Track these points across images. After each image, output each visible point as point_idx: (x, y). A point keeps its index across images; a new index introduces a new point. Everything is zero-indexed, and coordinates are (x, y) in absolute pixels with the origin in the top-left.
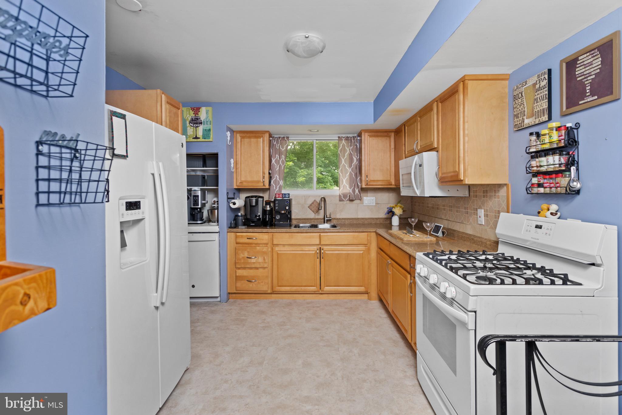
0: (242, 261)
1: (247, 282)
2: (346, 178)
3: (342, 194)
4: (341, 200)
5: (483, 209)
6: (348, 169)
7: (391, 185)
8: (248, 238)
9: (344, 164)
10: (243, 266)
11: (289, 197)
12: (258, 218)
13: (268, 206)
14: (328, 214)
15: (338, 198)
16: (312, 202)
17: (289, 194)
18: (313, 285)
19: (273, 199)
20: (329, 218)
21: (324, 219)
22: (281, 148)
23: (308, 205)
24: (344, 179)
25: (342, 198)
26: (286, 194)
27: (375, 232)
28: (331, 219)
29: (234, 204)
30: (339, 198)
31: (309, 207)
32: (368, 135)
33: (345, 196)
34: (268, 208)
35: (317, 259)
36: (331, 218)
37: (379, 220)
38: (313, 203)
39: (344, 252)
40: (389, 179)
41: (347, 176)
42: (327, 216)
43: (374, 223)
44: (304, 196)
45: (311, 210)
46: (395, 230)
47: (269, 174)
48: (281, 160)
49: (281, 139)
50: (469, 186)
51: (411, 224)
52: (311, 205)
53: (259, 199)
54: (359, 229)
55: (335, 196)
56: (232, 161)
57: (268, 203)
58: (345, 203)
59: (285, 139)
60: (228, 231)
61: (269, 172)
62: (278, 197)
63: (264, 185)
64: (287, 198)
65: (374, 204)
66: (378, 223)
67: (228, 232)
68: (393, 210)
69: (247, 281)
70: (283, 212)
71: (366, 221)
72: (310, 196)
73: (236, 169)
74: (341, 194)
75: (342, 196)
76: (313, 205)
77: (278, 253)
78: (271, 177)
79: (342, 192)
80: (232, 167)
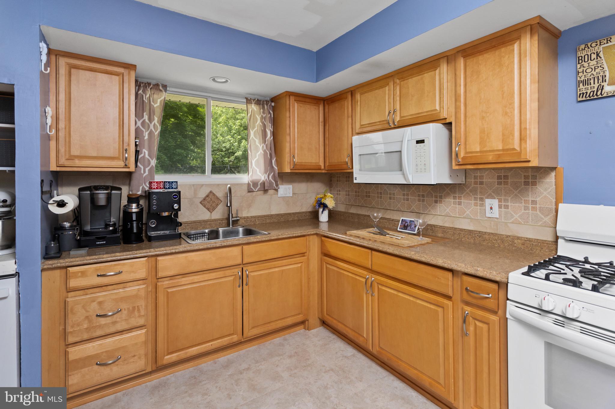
0: (85, 326)
1: (97, 367)
2: (256, 159)
3: (251, 182)
4: (250, 191)
5: (498, 199)
6: (259, 145)
7: (320, 169)
8: (98, 276)
9: (254, 138)
10: (86, 336)
11: (177, 188)
12: (111, 228)
13: (134, 205)
14: (234, 212)
15: (246, 188)
16: (207, 194)
17: (177, 182)
18: (232, 332)
19: (139, 191)
20: (236, 217)
21: (228, 219)
22: (152, 103)
23: (201, 200)
24: (253, 160)
25: (252, 187)
26: (172, 182)
27: (317, 234)
28: (239, 219)
29: (61, 204)
30: (248, 187)
31: (201, 203)
32: (295, 100)
33: (255, 184)
34: (134, 208)
35: (238, 288)
36: (239, 217)
37: (297, 215)
38: (207, 196)
39: (277, 269)
40: (318, 162)
41: (257, 156)
42: (232, 215)
43: (291, 219)
44: (194, 185)
45: (205, 206)
46: (324, 228)
47: (136, 145)
48: (153, 123)
49: (152, 86)
50: (465, 170)
51: (374, 220)
52: (204, 199)
53: (113, 192)
54: (296, 233)
55: (242, 184)
56: (50, 111)
57: (131, 199)
58: (254, 195)
59: (161, 88)
60: (45, 267)
61: (136, 142)
62: (157, 188)
63: (126, 165)
64: (175, 188)
65: (291, 195)
66: (296, 219)
67: (43, 270)
68: (323, 201)
69: (97, 364)
70: (166, 214)
71: (282, 219)
72: (202, 185)
73: (57, 130)
74: (249, 182)
75: (251, 184)
76: (207, 198)
77: (168, 292)
78: (139, 151)
79: (251, 179)
80: (49, 124)
